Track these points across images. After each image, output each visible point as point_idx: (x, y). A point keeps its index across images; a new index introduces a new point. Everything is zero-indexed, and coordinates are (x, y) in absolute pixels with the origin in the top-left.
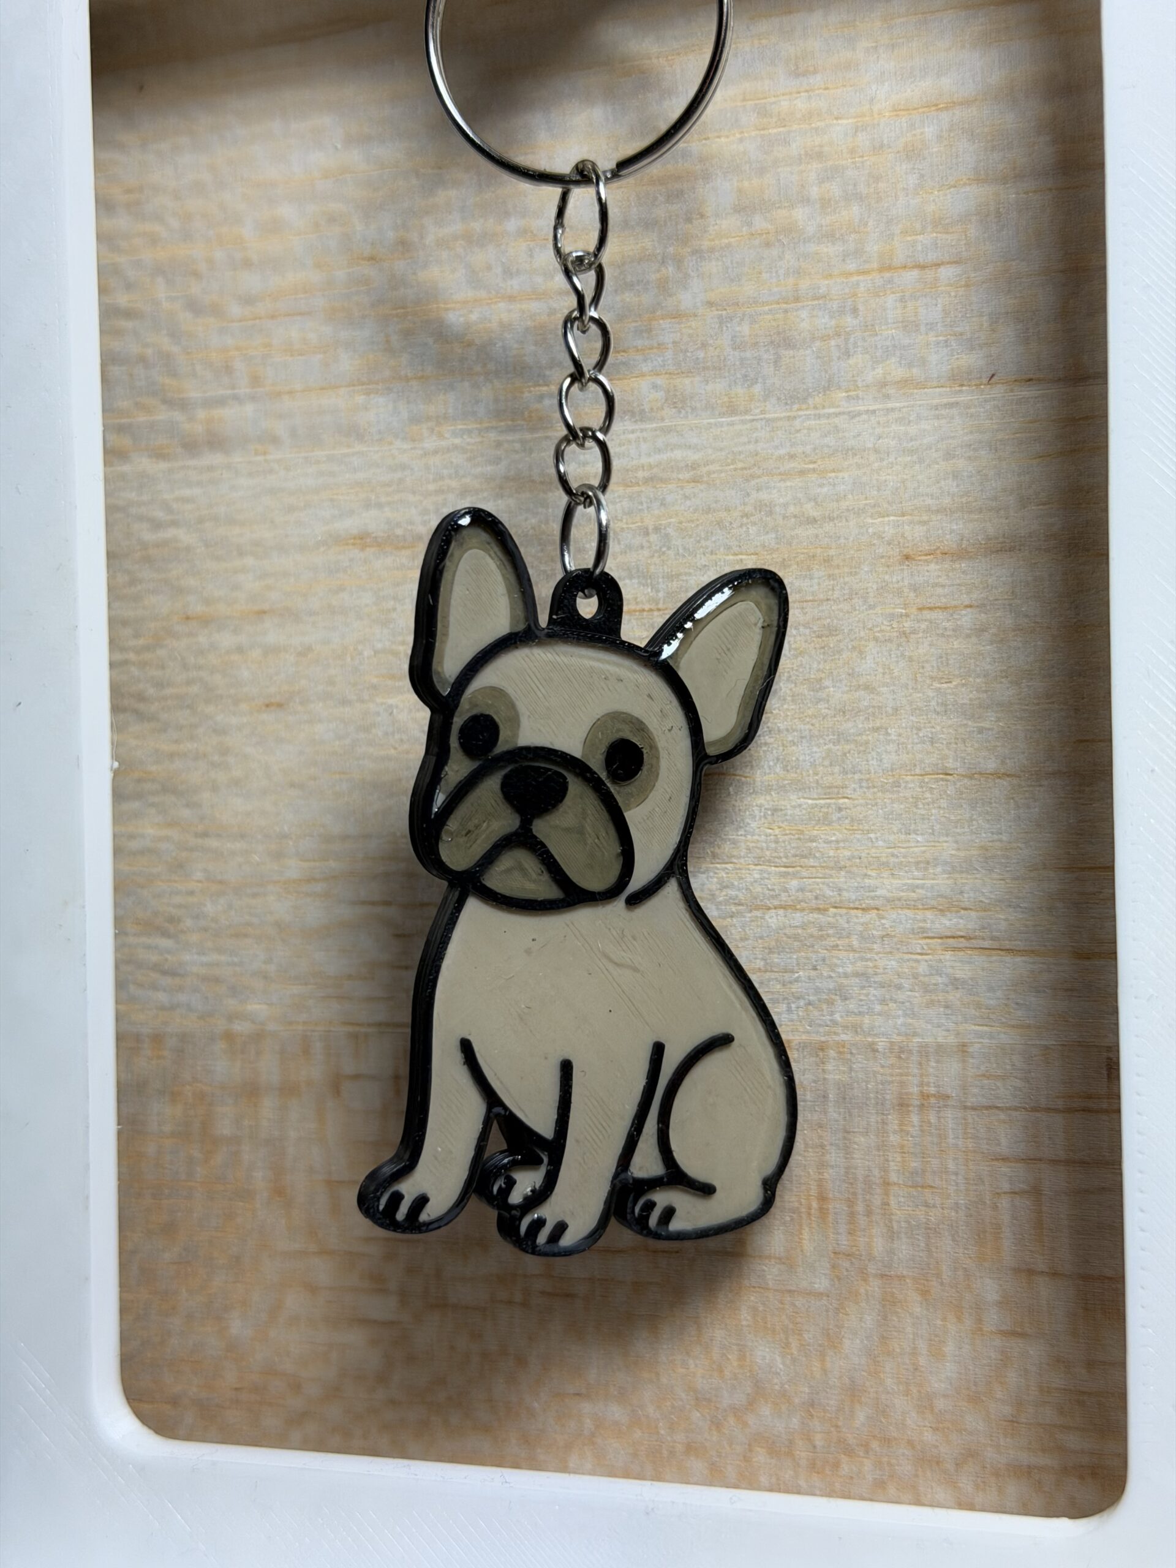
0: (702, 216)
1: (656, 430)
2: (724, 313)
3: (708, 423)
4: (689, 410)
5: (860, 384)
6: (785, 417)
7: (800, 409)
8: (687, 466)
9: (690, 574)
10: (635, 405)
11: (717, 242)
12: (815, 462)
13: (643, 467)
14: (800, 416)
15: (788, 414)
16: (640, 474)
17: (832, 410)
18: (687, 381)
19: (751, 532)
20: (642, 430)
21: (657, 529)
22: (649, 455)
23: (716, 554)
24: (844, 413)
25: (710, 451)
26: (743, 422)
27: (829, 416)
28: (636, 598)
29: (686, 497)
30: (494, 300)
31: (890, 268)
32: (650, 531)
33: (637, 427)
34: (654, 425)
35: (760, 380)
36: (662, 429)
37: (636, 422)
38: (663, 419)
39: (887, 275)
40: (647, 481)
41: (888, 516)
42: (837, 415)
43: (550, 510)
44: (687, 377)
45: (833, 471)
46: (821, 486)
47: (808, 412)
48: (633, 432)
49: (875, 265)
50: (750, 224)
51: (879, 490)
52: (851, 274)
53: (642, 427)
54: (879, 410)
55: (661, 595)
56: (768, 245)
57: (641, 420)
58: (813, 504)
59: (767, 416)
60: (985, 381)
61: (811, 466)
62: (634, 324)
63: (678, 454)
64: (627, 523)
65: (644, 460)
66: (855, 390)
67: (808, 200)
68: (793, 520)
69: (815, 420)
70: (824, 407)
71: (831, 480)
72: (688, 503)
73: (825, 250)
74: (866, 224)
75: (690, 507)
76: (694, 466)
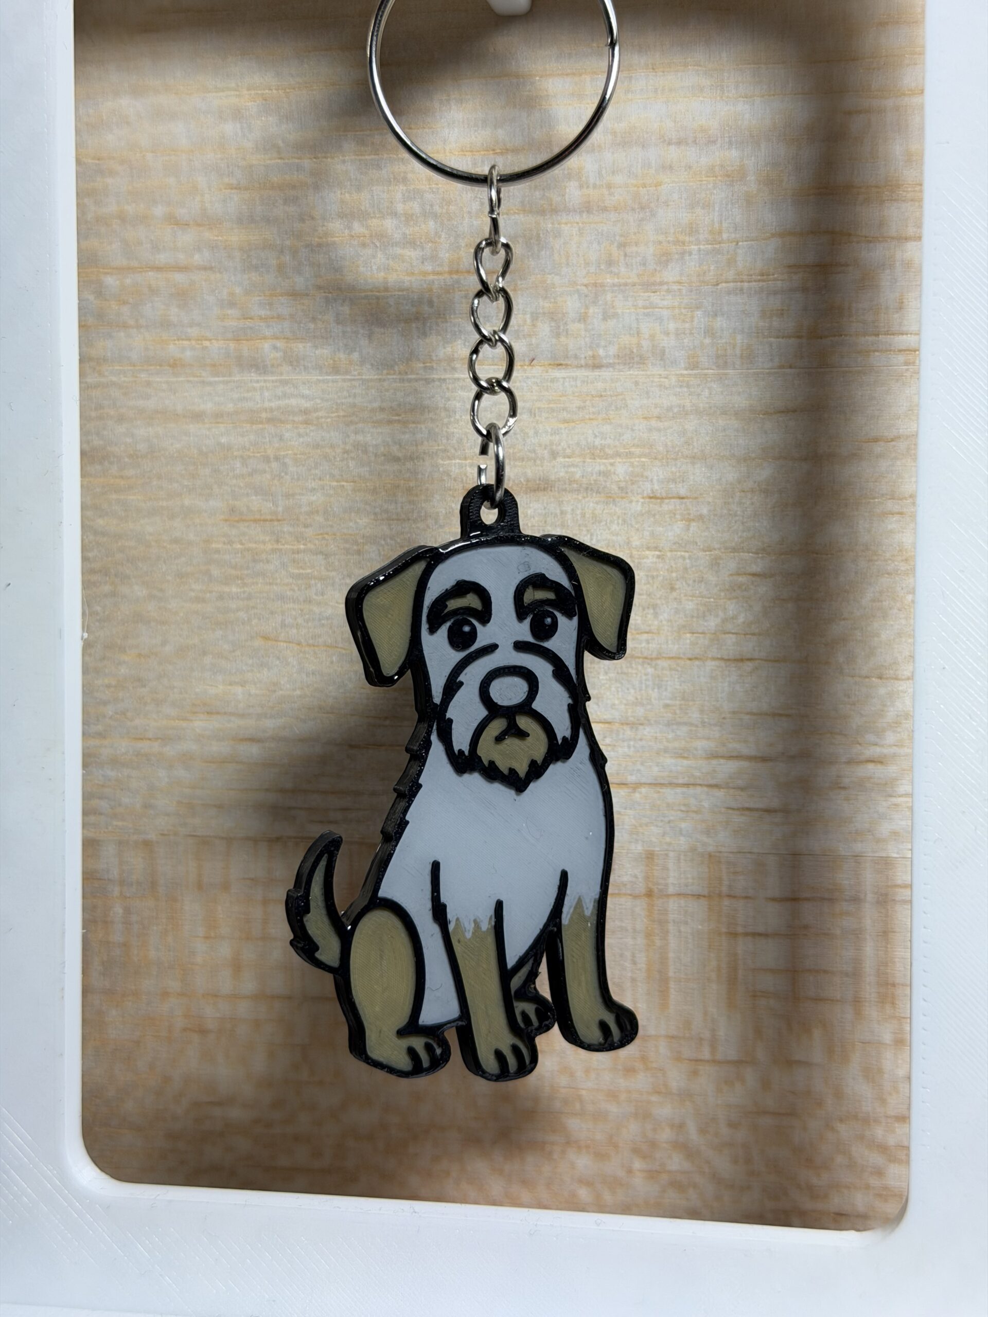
0: (313, 218)
1: (276, 382)
2: (330, 295)
3: (317, 379)
4: (302, 368)
5: (434, 358)
6: (376, 379)
7: (388, 374)
8: (301, 411)
9: (303, 494)
10: (260, 360)
11: (324, 240)
12: (400, 415)
13: (266, 410)
14: (388, 379)
15: (380, 377)
16: (264, 415)
17: (413, 377)
18: (301, 346)
19: (351, 465)
20: (265, 381)
21: (277, 458)
22: (270, 401)
23: (323, 480)
24: (422, 379)
25: (318, 401)
26: (344, 380)
27: (410, 381)
28: (261, 511)
29: (300, 435)
30: (145, 269)
31: (457, 272)
32: (272, 460)
33: (262, 378)
34: (274, 378)
35: (358, 349)
36: (281, 381)
37: (260, 374)
38: (281, 374)
39: (455, 277)
40: (269, 420)
41: (455, 459)
42: (416, 380)
43: (192, 438)
44: (301, 342)
45: (414, 422)
46: (404, 433)
47: (395, 377)
48: (258, 381)
49: (446, 269)
50: (350, 228)
51: (448, 439)
52: (429, 274)
53: (266, 378)
54: (449, 379)
55: (280, 509)
56: (364, 245)
57: (265, 373)
58: (398, 446)
59: (364, 377)
60: (527, 363)
61: (397, 418)
62: (258, 298)
63: (293, 402)
64: (253, 452)
65: (267, 405)
66: (430, 363)
67: (396, 214)
68: (383, 458)
69: (400, 382)
70: (406, 373)
71: (411, 429)
72: (301, 440)
73: (409, 253)
74: (440, 237)
75: (303, 443)
76: (306, 412)
